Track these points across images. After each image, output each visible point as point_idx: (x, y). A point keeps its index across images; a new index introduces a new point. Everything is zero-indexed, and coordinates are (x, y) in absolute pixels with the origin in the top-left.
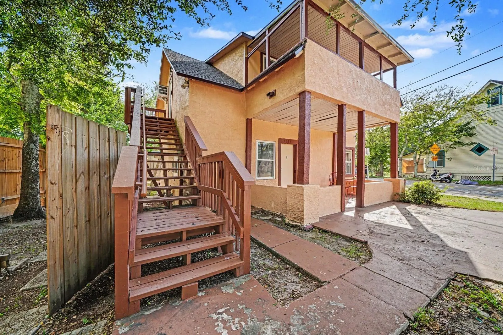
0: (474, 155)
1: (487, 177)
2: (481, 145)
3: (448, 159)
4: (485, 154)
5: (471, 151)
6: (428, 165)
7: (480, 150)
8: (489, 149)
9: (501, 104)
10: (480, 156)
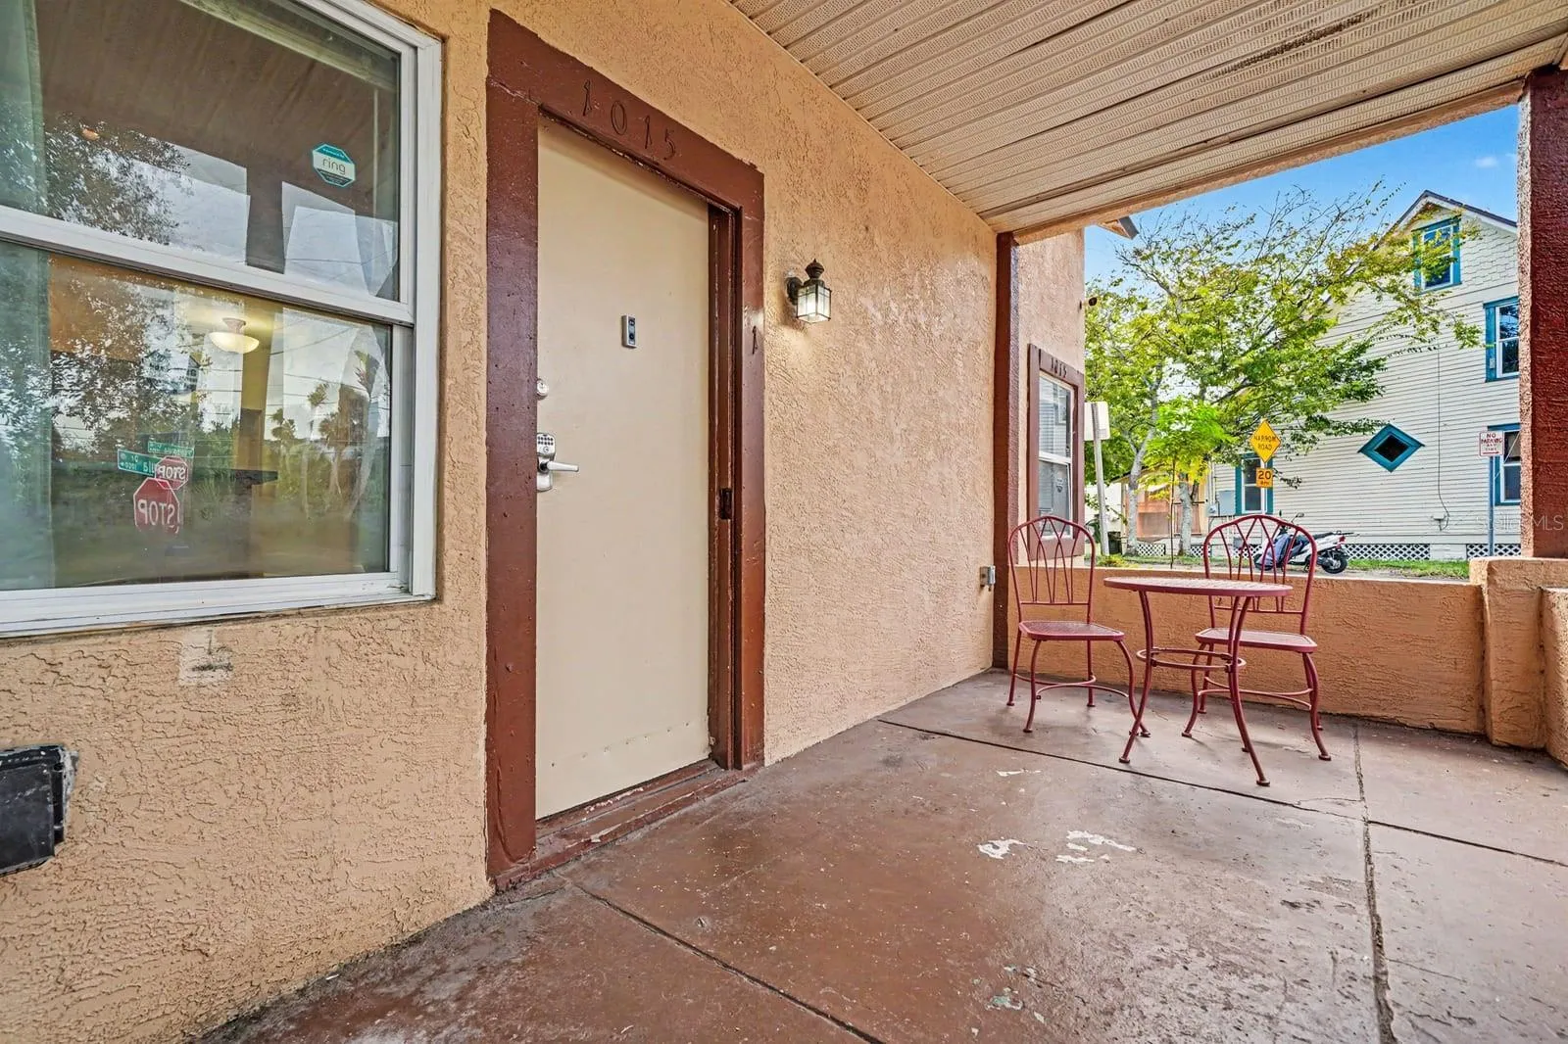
0: (1371, 466)
1: (1417, 546)
2: (1394, 432)
3: (1289, 482)
4: (1410, 463)
5: (1361, 455)
6: (1215, 508)
7: (1392, 448)
8: (1421, 445)
9: (1458, 282)
10: (1391, 470)
